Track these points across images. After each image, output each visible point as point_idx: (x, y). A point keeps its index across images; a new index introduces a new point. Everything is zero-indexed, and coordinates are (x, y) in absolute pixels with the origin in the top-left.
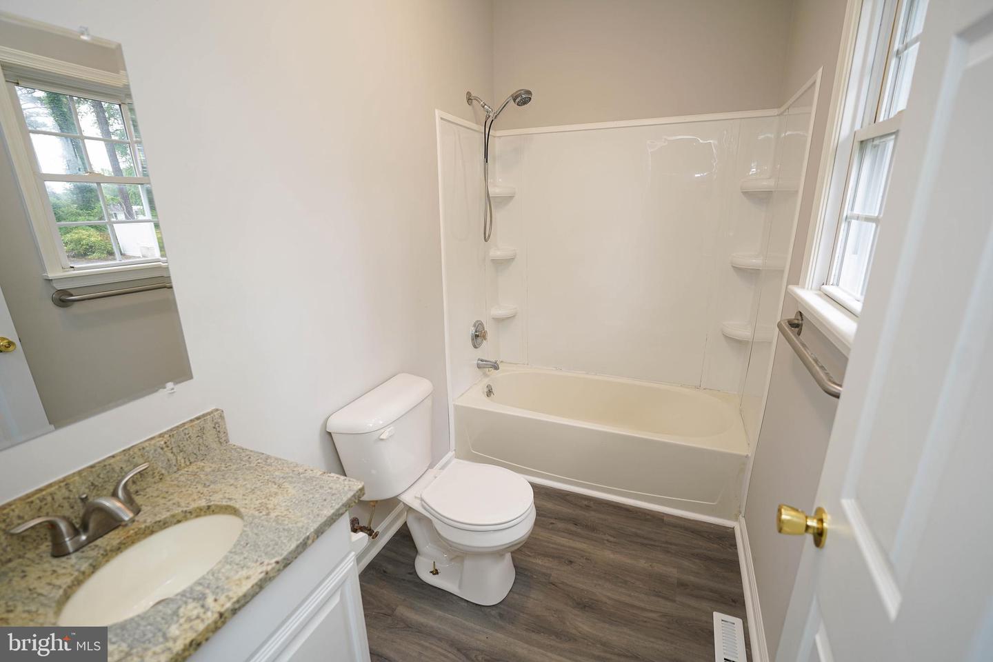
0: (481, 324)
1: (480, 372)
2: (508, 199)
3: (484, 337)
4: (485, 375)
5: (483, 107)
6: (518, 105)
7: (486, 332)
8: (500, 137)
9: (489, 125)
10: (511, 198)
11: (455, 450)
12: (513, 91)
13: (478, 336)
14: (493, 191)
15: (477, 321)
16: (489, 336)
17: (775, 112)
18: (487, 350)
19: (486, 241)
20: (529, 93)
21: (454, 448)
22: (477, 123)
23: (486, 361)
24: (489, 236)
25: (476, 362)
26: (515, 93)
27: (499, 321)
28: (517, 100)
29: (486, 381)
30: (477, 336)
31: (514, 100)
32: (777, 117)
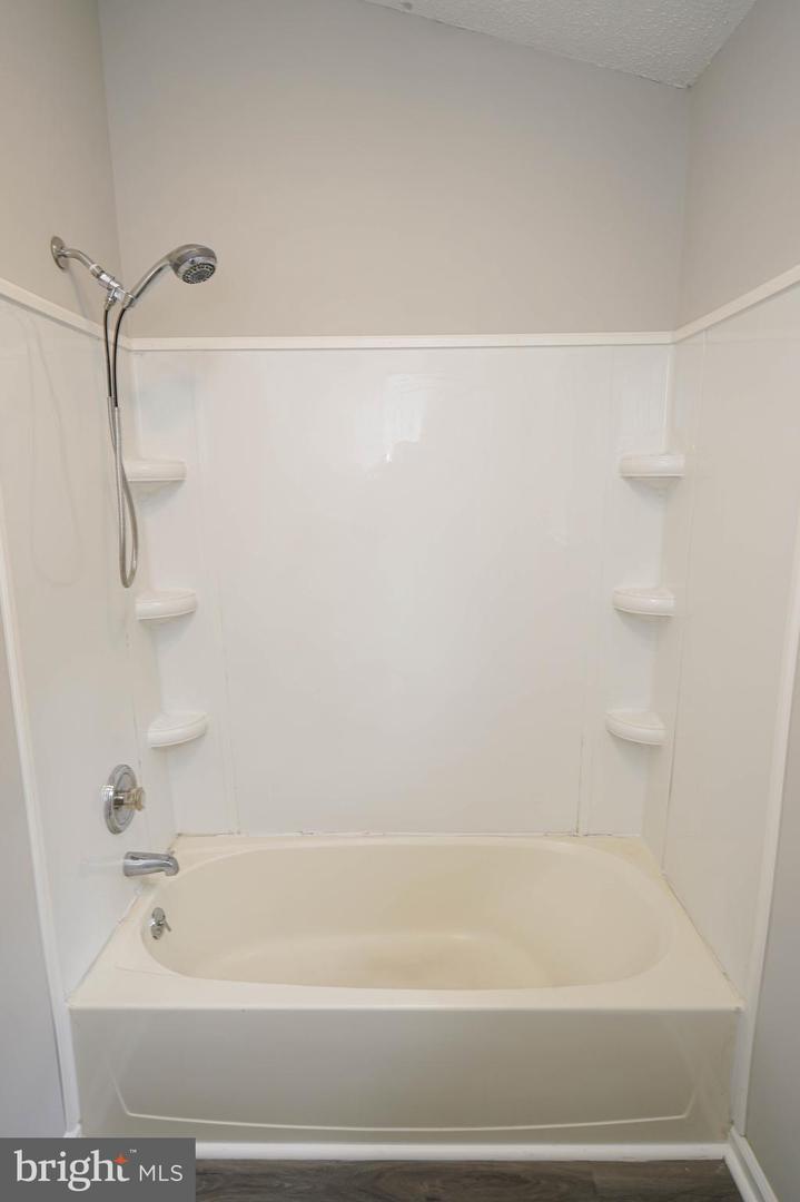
0: (127, 772)
1: (132, 883)
2: (169, 486)
3: (138, 804)
4: (148, 886)
5: (98, 276)
6: (186, 279)
7: (140, 791)
8: (141, 352)
9: (115, 319)
10: (176, 483)
11: (81, 1122)
12: (172, 245)
13: (121, 805)
14: (133, 469)
15: (117, 769)
16: (148, 800)
17: (666, 337)
18: (144, 832)
19: (126, 583)
20: (209, 253)
21: (78, 1118)
22: (85, 316)
23: (144, 856)
24: (133, 573)
25: (121, 862)
26: (178, 251)
27: (170, 751)
28: (184, 268)
29: (148, 902)
30: (118, 803)
31: (176, 267)
32: (672, 347)
